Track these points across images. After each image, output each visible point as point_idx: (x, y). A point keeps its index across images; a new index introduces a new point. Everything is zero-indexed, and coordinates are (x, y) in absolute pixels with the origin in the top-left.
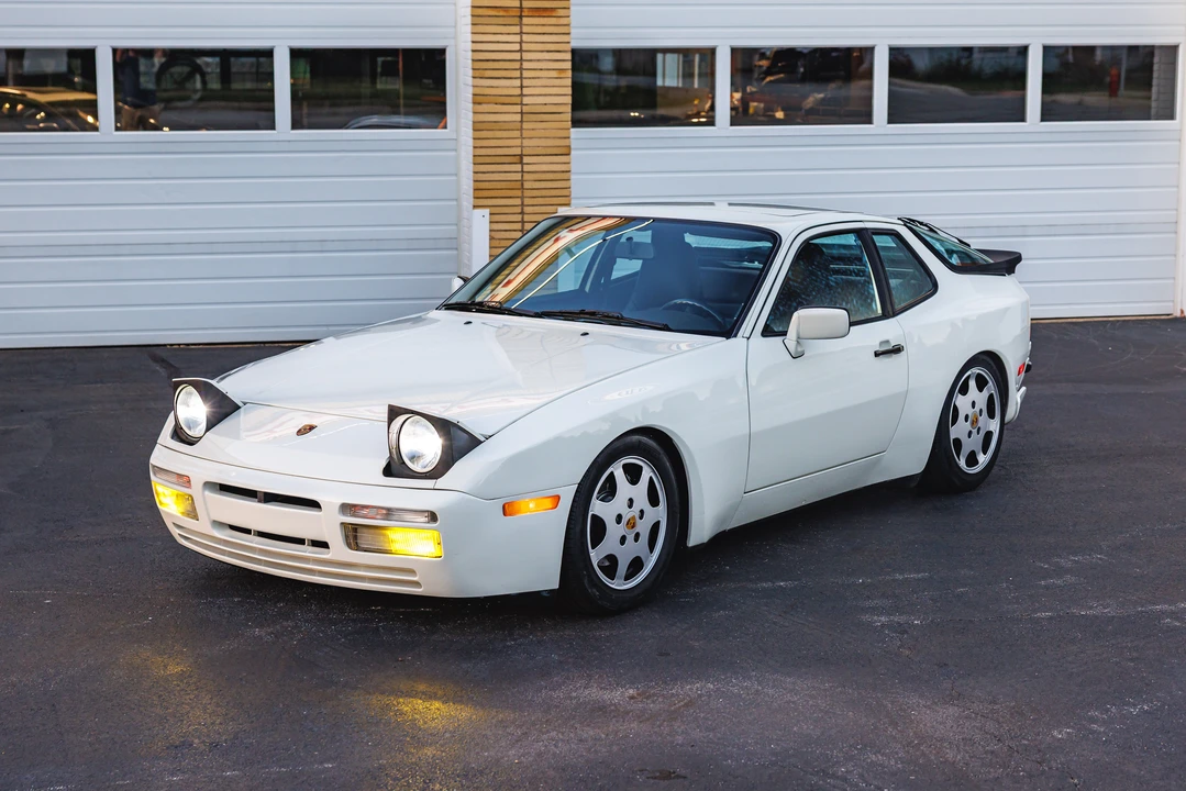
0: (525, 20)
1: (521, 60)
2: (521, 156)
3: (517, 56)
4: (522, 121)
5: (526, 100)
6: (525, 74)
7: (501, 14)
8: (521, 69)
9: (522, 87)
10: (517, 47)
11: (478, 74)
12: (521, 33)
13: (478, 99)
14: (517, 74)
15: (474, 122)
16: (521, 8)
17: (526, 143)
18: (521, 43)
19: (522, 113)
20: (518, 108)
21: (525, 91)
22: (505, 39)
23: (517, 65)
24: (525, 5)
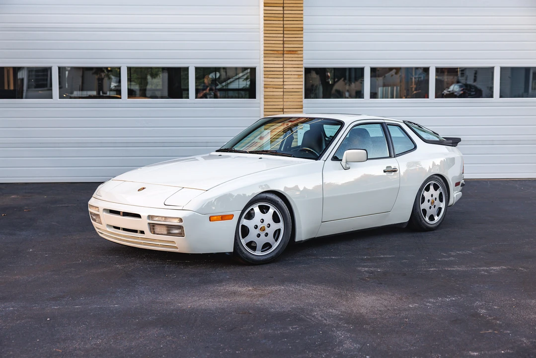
0: (285, 55)
1: (283, 71)
2: (283, 109)
3: (282, 69)
4: (283, 95)
5: (285, 87)
6: (285, 76)
7: (275, 53)
8: (283, 75)
9: (283, 82)
10: (282, 66)
11: (266, 76)
12: (283, 60)
13: (266, 86)
15: (264, 95)
16: (283, 50)
17: (285, 103)
19: (283, 92)
20: (282, 90)
21: (285, 83)
22: (277, 63)
23: (282, 73)
24: (285, 49)
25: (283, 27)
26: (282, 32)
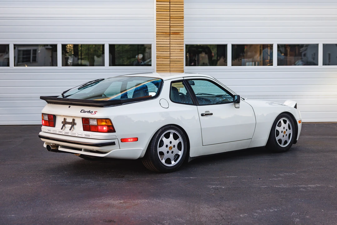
0: (171, 36)
1: (170, 46)
4: (170, 63)
5: (171, 58)
7: (164, 34)
9: (170, 54)
11: (158, 50)
12: (170, 39)
13: (158, 57)
14: (169, 50)
15: (157, 64)
16: (170, 32)
17: (171, 69)
18: (170, 42)
19: (170, 61)
22: (165, 41)
23: (169, 48)
24: (171, 31)
25: (170, 16)
26: (169, 20)
